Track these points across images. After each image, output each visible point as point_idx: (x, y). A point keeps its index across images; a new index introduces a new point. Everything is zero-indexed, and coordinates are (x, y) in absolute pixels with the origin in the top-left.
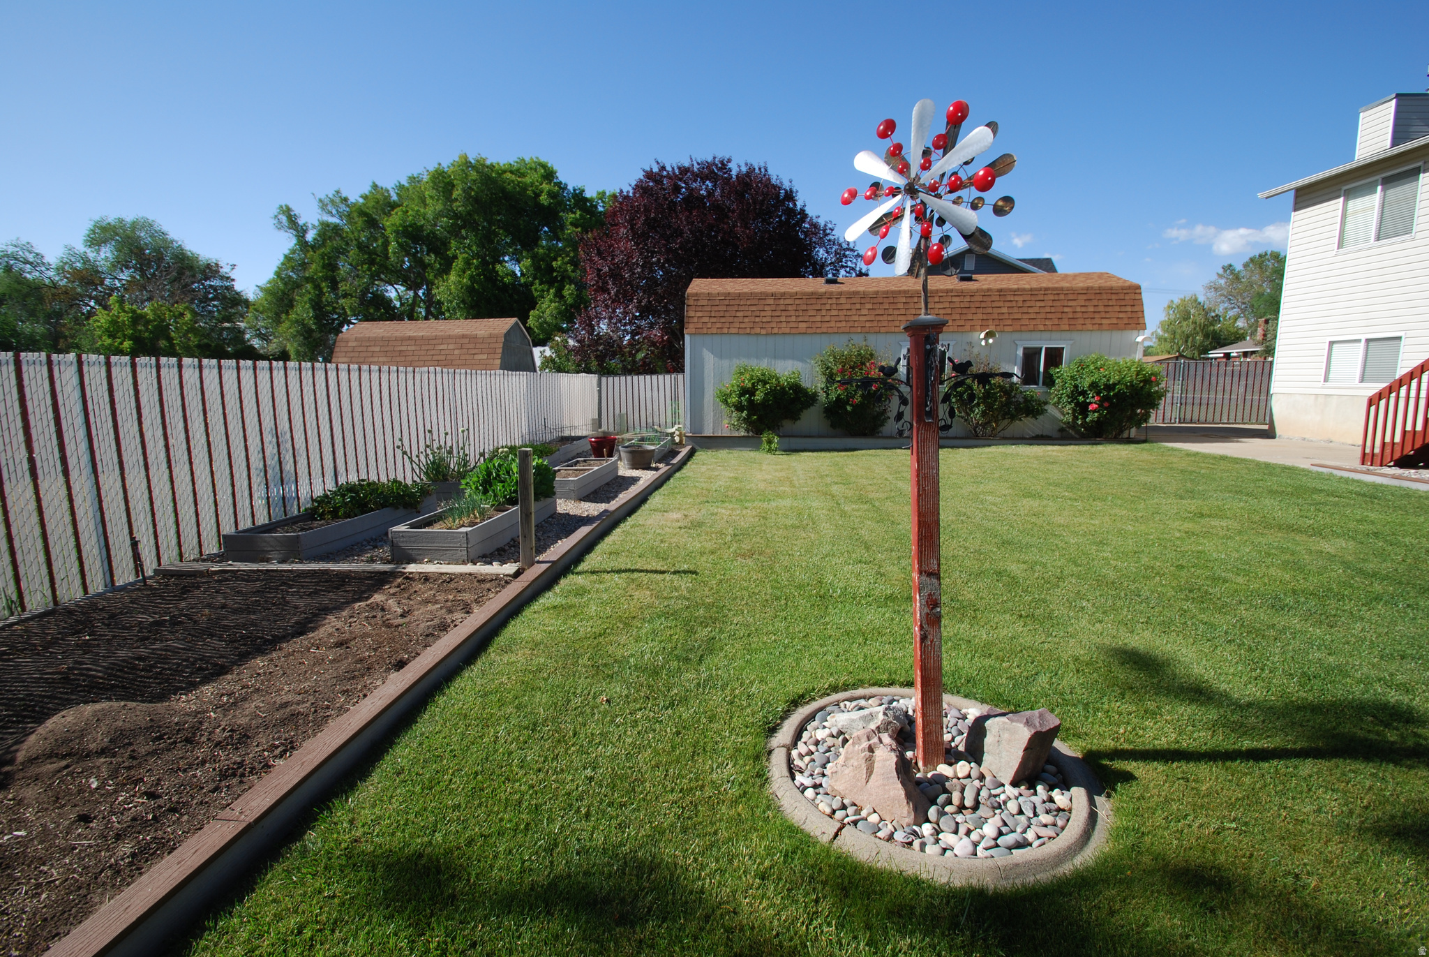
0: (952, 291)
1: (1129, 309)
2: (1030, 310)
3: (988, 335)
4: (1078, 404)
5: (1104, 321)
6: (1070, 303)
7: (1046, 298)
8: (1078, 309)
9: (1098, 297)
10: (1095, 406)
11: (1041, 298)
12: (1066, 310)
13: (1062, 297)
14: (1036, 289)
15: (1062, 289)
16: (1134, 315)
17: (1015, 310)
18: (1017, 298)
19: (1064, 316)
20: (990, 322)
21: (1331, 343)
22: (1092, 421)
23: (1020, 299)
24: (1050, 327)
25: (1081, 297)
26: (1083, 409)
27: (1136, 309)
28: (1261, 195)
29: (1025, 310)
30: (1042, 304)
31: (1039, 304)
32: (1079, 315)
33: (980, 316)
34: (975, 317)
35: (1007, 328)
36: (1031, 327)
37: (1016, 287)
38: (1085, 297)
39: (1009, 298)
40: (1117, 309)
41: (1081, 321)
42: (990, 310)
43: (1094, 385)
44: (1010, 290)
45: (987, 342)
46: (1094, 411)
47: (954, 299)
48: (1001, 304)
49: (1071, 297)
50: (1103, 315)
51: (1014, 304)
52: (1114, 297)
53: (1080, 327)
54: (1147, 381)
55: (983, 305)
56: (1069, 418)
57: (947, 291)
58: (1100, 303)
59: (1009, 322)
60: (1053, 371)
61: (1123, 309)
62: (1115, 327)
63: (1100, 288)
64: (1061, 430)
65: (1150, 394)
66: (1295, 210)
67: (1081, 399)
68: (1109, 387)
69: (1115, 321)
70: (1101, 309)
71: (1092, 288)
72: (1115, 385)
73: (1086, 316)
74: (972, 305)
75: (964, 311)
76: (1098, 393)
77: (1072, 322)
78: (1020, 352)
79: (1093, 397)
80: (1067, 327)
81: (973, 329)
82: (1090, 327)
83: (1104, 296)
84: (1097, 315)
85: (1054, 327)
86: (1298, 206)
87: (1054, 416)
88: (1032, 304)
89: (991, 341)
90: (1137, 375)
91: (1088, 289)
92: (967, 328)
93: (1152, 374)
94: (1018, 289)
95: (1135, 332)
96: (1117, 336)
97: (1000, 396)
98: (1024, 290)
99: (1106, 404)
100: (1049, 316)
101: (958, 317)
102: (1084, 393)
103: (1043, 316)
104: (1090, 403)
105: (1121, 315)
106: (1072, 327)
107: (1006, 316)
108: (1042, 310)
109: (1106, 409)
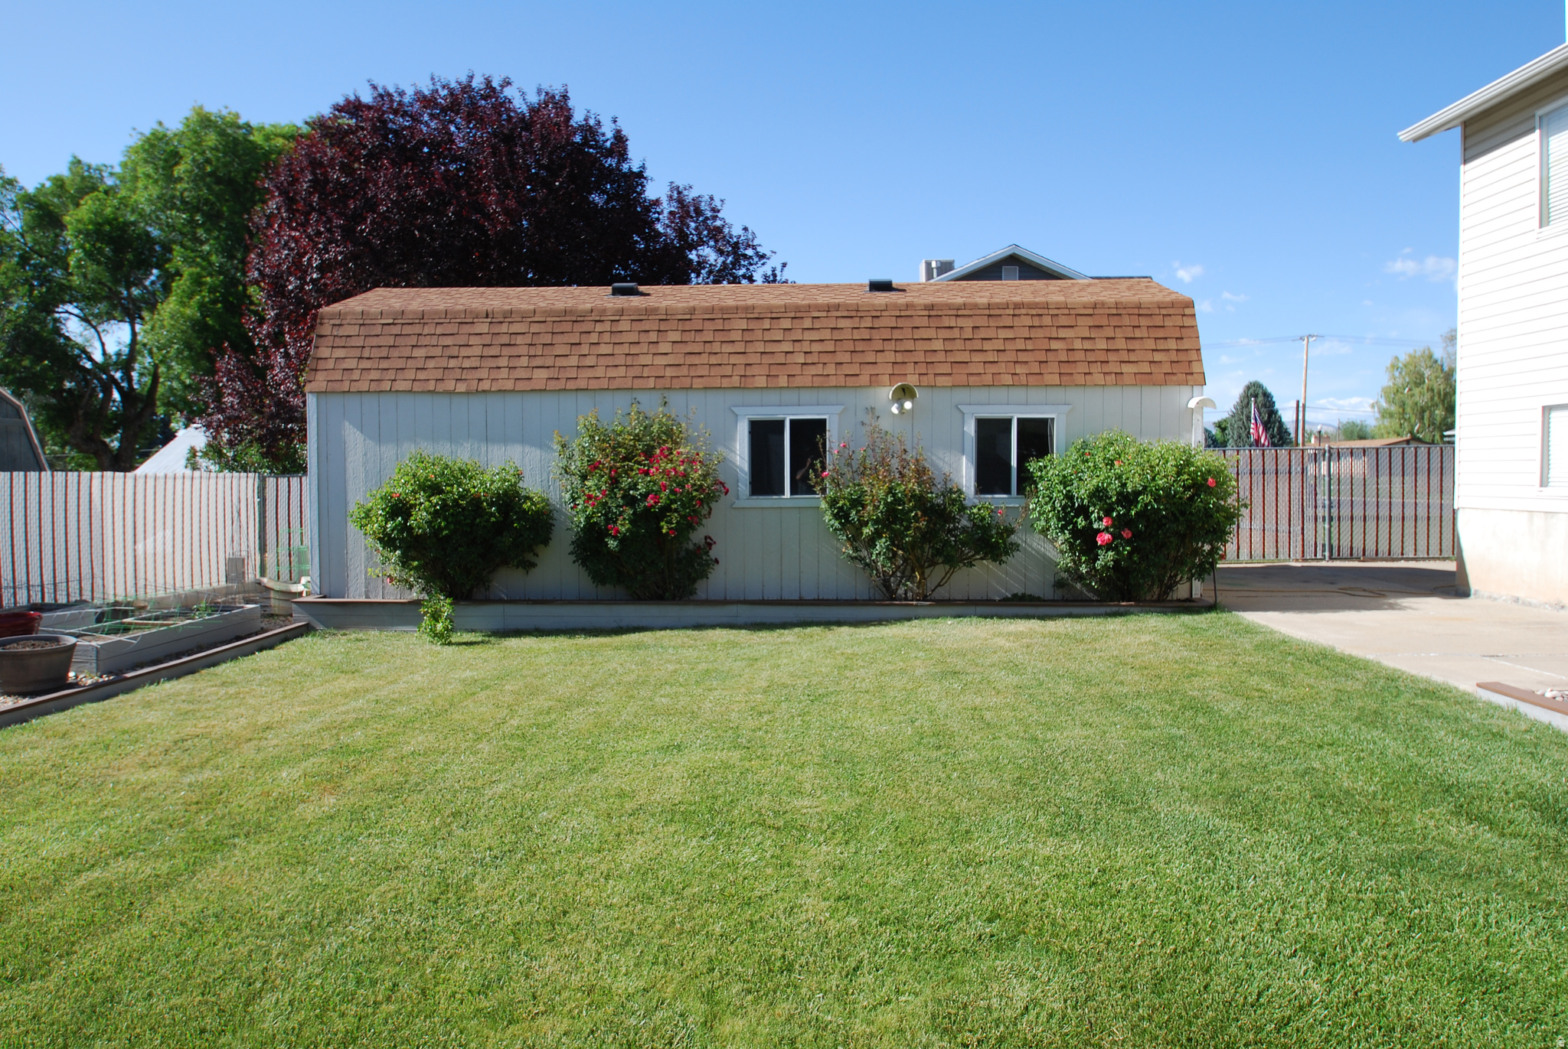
0: (837, 307)
1: (1172, 344)
2: (987, 346)
3: (905, 392)
4: (1076, 533)
5: (1126, 368)
6: (1062, 333)
7: (1017, 322)
8: (1078, 344)
9: (1114, 321)
10: (1107, 536)
11: (1008, 322)
12: (1054, 345)
13: (1047, 320)
14: (998, 306)
15: (1047, 306)
16: (1182, 357)
17: (959, 345)
18: (961, 322)
19: (1051, 356)
20: (910, 368)
21: (1547, 410)
22: (1105, 567)
23: (968, 323)
24: (1023, 379)
25: (1081, 321)
26: (1085, 542)
27: (1185, 345)
28: (1404, 135)
29: (977, 345)
30: (1009, 334)
31: (1003, 334)
32: (1080, 356)
33: (891, 357)
34: (880, 358)
35: (941, 380)
36: (988, 379)
37: (960, 300)
38: (1090, 321)
39: (946, 322)
40: (1150, 344)
41: (1083, 368)
42: (910, 345)
43: (1098, 494)
44: (950, 307)
45: (901, 408)
46: (1108, 547)
47: (842, 323)
48: (931, 333)
49: (1063, 321)
50: (1125, 356)
51: (956, 333)
52: (1144, 322)
53: (1080, 379)
54: (1199, 486)
55: (897, 334)
56: (1066, 561)
57: (829, 308)
58: (1119, 333)
59: (946, 368)
60: (1033, 466)
61: (1161, 345)
62: (1145, 379)
63: (1117, 305)
64: (1060, 584)
65: (1208, 514)
66: (1465, 161)
67: (1081, 522)
68: (1127, 499)
69: (1145, 368)
70: (1121, 344)
71: (1103, 304)
72: (1137, 494)
73: (1091, 357)
74: (876, 335)
75: (860, 347)
76: (1108, 513)
77: (1066, 369)
78: (971, 429)
79: (1100, 519)
80: (1056, 379)
81: (874, 381)
82: (1099, 378)
83: (1126, 321)
84: (1112, 357)
85: (1031, 379)
86: (1469, 153)
87: (1044, 556)
88: (991, 334)
89: (908, 405)
90: (1179, 474)
91: (1095, 306)
92: (864, 379)
93: (1209, 472)
94: (965, 306)
95: (1185, 390)
96: (1152, 396)
97: (917, 519)
98: (975, 306)
99: (1127, 534)
100: (1022, 357)
101: (846, 358)
102: (1083, 511)
103: (1011, 356)
104: (1098, 531)
105: (1158, 357)
106: (1066, 380)
107: (941, 357)
108: (1009, 346)
109: (1129, 542)
